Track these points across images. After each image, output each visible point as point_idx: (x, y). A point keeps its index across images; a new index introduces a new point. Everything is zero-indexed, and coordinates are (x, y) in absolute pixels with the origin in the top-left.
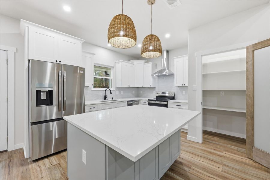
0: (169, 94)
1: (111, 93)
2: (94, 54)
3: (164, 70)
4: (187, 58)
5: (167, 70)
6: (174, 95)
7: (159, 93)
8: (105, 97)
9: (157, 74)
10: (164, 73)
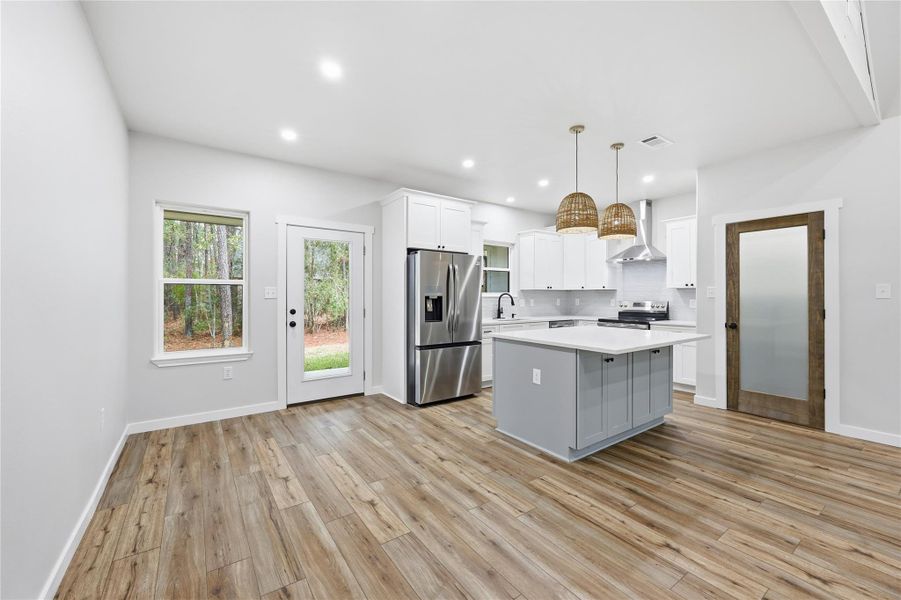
0: (653, 307)
1: (513, 304)
2: (483, 224)
3: (640, 248)
4: (694, 222)
5: (647, 250)
6: (665, 309)
7: (626, 303)
8: (499, 313)
9: (622, 260)
10: (640, 257)
